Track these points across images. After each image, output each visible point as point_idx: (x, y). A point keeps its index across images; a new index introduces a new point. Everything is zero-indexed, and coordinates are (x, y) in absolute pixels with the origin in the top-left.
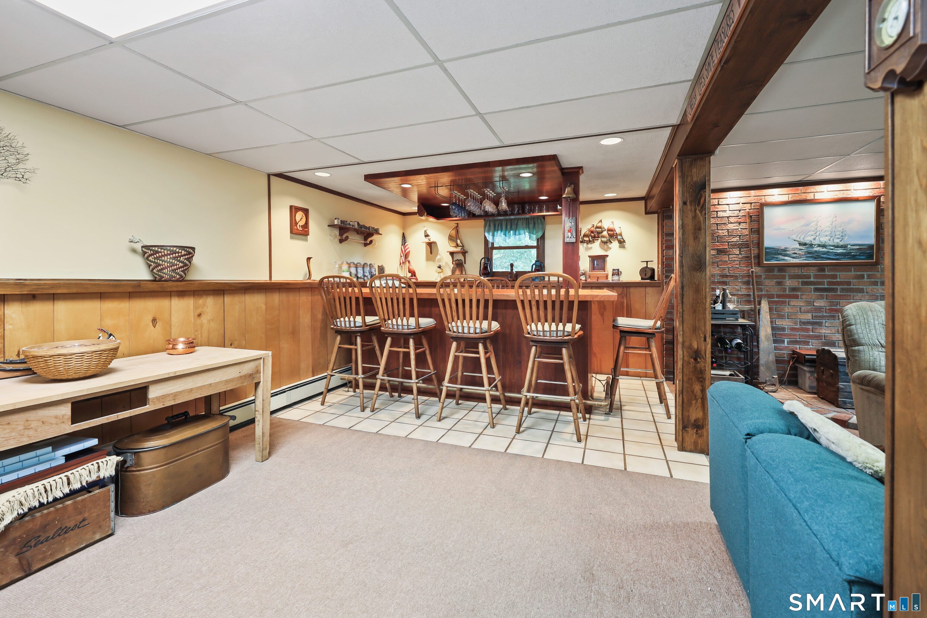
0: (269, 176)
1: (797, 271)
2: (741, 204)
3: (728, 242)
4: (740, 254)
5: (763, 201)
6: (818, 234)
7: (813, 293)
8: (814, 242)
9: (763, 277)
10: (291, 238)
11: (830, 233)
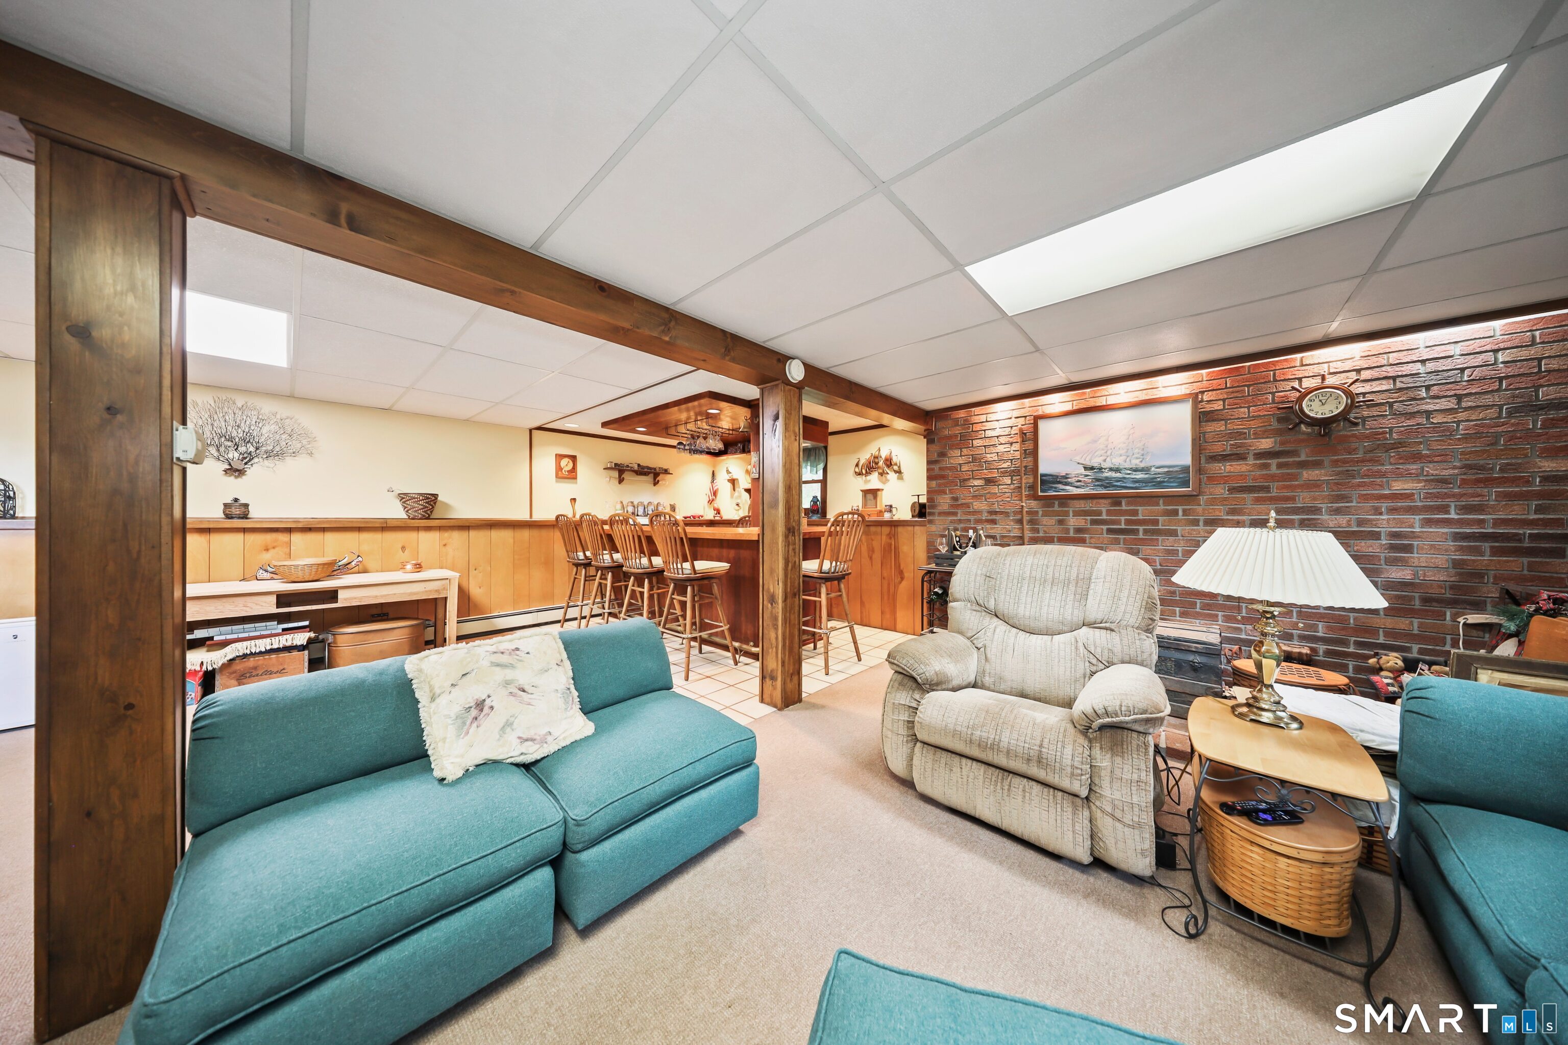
0: (531, 431)
1: (1083, 506)
2: (1013, 419)
3: (998, 469)
4: (1012, 483)
5: (1040, 413)
6: (1109, 453)
7: (1105, 535)
8: (1104, 465)
9: (1040, 513)
10: (556, 482)
11: (1125, 450)
